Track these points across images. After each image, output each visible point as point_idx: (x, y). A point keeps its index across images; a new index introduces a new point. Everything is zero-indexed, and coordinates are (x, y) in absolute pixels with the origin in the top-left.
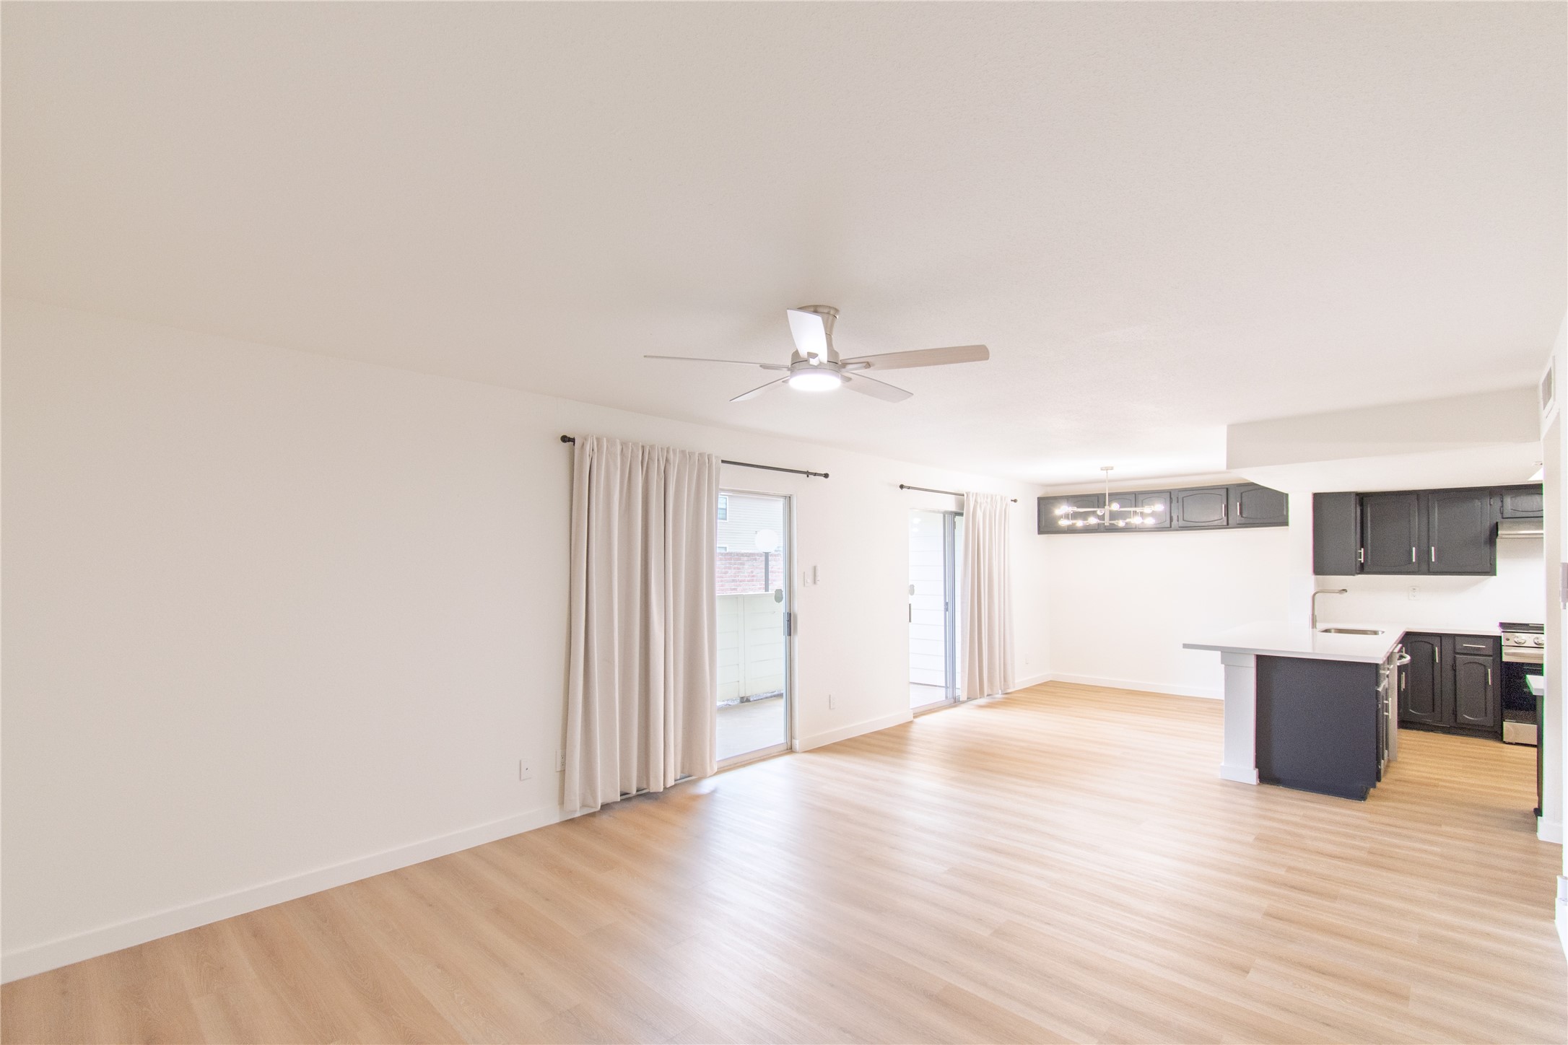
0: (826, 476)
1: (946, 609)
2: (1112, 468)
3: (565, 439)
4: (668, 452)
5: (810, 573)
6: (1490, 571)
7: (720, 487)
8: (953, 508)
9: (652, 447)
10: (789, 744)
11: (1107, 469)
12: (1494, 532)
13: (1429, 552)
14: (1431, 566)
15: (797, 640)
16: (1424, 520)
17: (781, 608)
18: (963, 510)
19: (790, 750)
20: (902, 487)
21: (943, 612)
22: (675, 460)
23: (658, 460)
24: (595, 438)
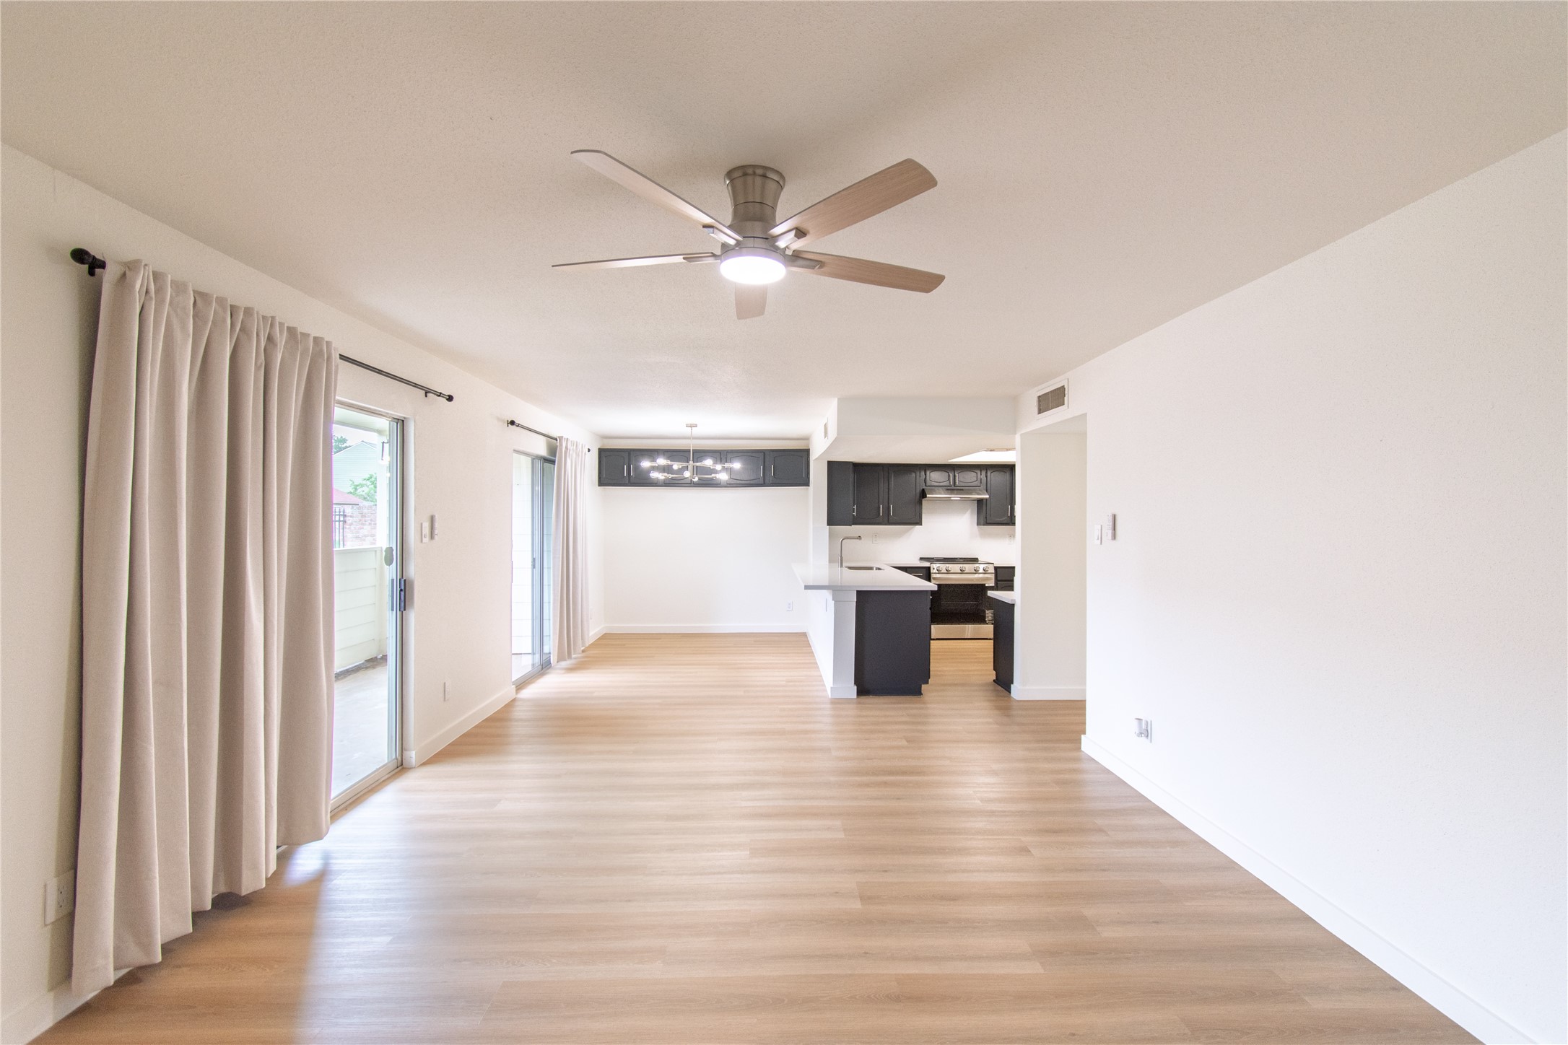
0: (450, 398)
1: (534, 566)
2: (696, 426)
3: (80, 255)
4: (272, 325)
5: (426, 525)
6: (919, 523)
7: (337, 398)
8: (543, 452)
9: (248, 311)
10: (399, 758)
11: (692, 426)
12: (923, 494)
13: (889, 508)
14: (890, 519)
15: (412, 616)
16: (887, 485)
17: (391, 572)
18: (555, 457)
19: (401, 767)
20: (512, 423)
21: (530, 570)
22: (281, 339)
23: (258, 335)
24: (151, 274)
